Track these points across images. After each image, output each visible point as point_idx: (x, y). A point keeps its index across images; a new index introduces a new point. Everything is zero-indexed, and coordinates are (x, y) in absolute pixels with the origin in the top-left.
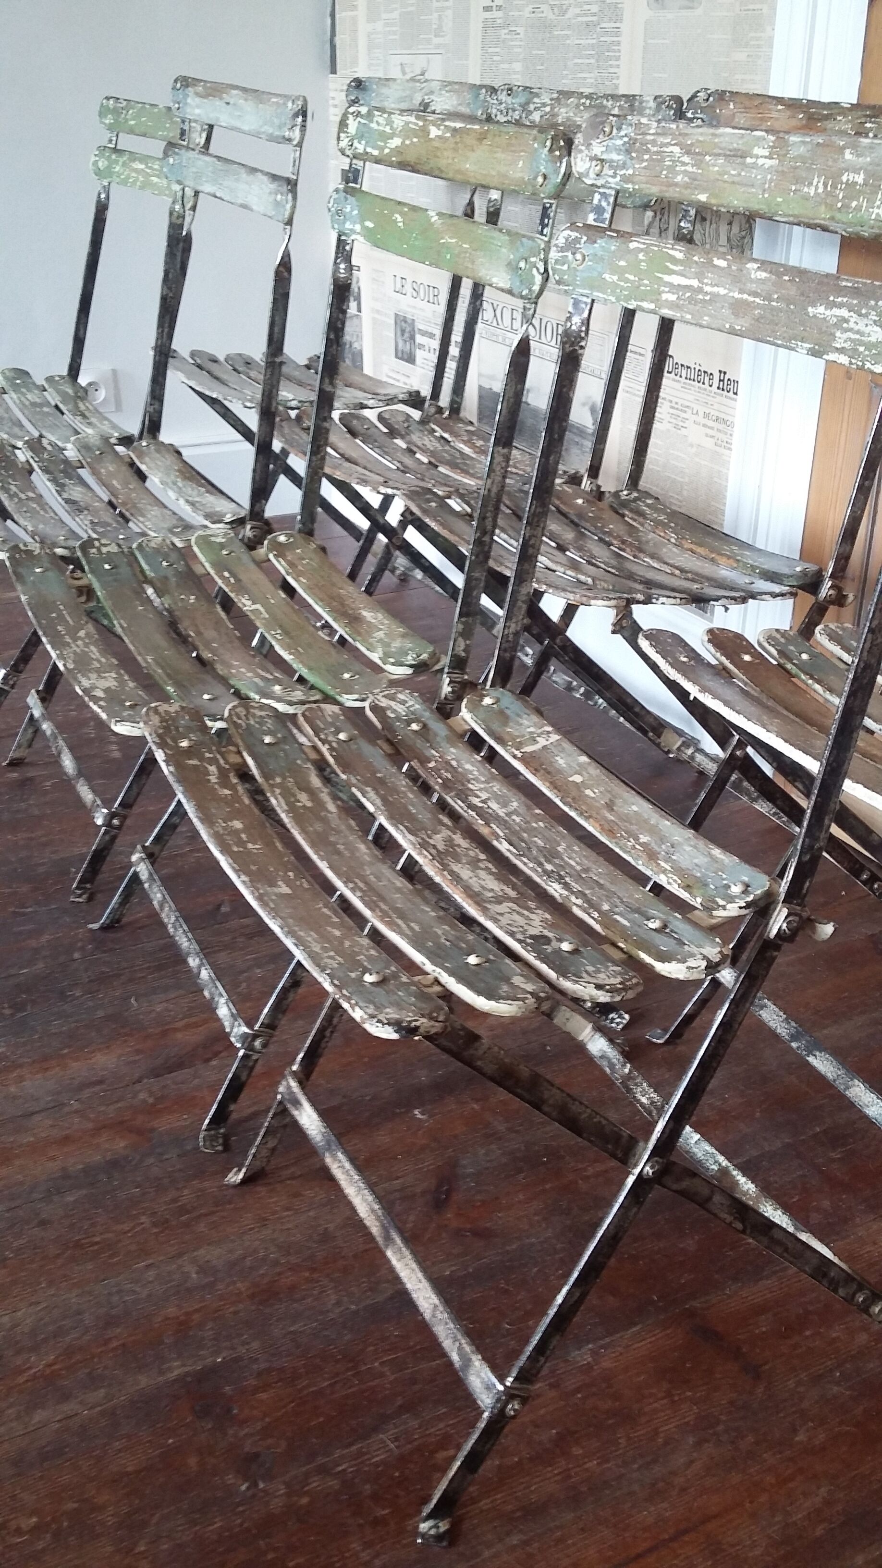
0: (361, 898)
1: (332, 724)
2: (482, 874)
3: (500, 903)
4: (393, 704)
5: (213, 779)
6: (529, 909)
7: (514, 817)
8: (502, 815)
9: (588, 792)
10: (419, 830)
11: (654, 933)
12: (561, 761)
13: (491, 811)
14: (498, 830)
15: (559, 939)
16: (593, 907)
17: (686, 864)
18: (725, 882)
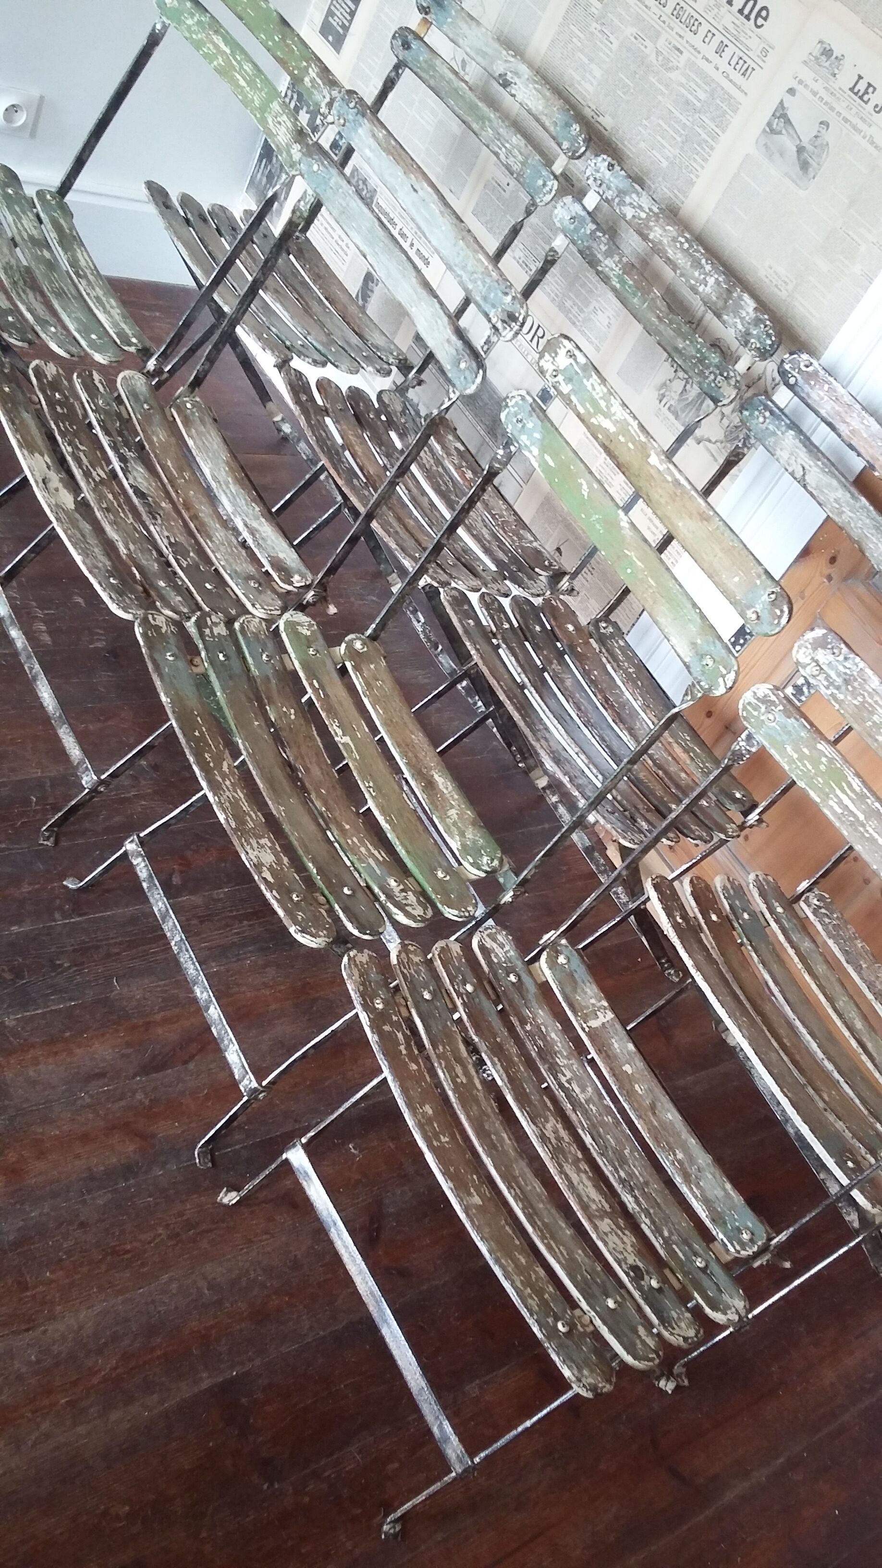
0: (523, 1210)
1: (459, 970)
2: (584, 1179)
3: (602, 1218)
4: (495, 946)
5: (403, 1050)
6: (620, 1228)
8: (583, 1101)
9: (637, 1087)
10: (537, 1119)
11: (698, 1270)
12: (616, 1045)
13: (575, 1095)
14: (582, 1119)
15: (648, 1273)
16: (658, 1231)
17: (709, 1194)
18: (737, 1224)
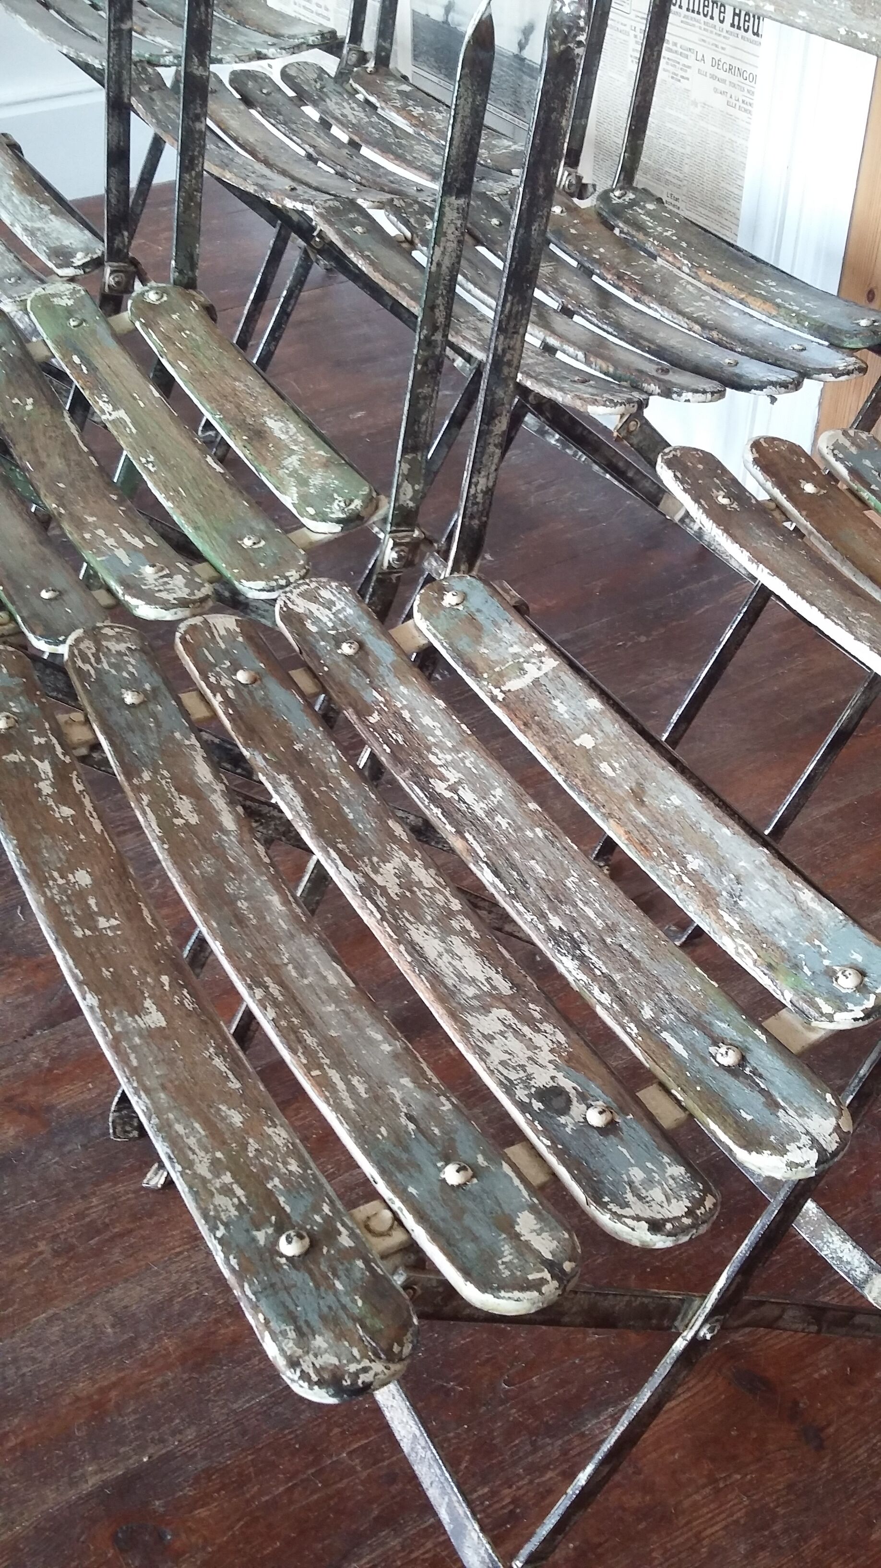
1: (226, 654)
2: (457, 942)
3: (486, 1009)
4: (313, 607)
5: (46, 787)
6: (531, 1022)
7: (498, 818)
8: (480, 813)
9: (604, 767)
10: (360, 857)
11: (727, 1077)
12: (562, 709)
13: (463, 807)
14: (475, 845)
15: (583, 1097)
16: (629, 1010)
17: (761, 919)
18: (826, 962)
